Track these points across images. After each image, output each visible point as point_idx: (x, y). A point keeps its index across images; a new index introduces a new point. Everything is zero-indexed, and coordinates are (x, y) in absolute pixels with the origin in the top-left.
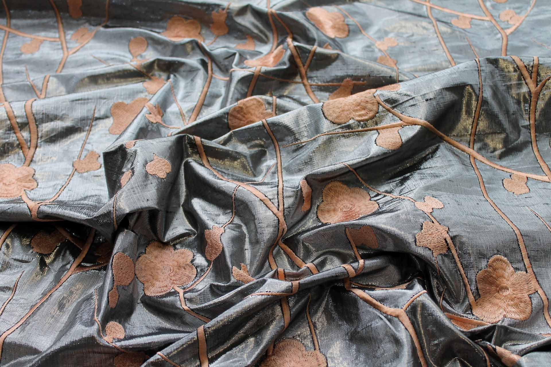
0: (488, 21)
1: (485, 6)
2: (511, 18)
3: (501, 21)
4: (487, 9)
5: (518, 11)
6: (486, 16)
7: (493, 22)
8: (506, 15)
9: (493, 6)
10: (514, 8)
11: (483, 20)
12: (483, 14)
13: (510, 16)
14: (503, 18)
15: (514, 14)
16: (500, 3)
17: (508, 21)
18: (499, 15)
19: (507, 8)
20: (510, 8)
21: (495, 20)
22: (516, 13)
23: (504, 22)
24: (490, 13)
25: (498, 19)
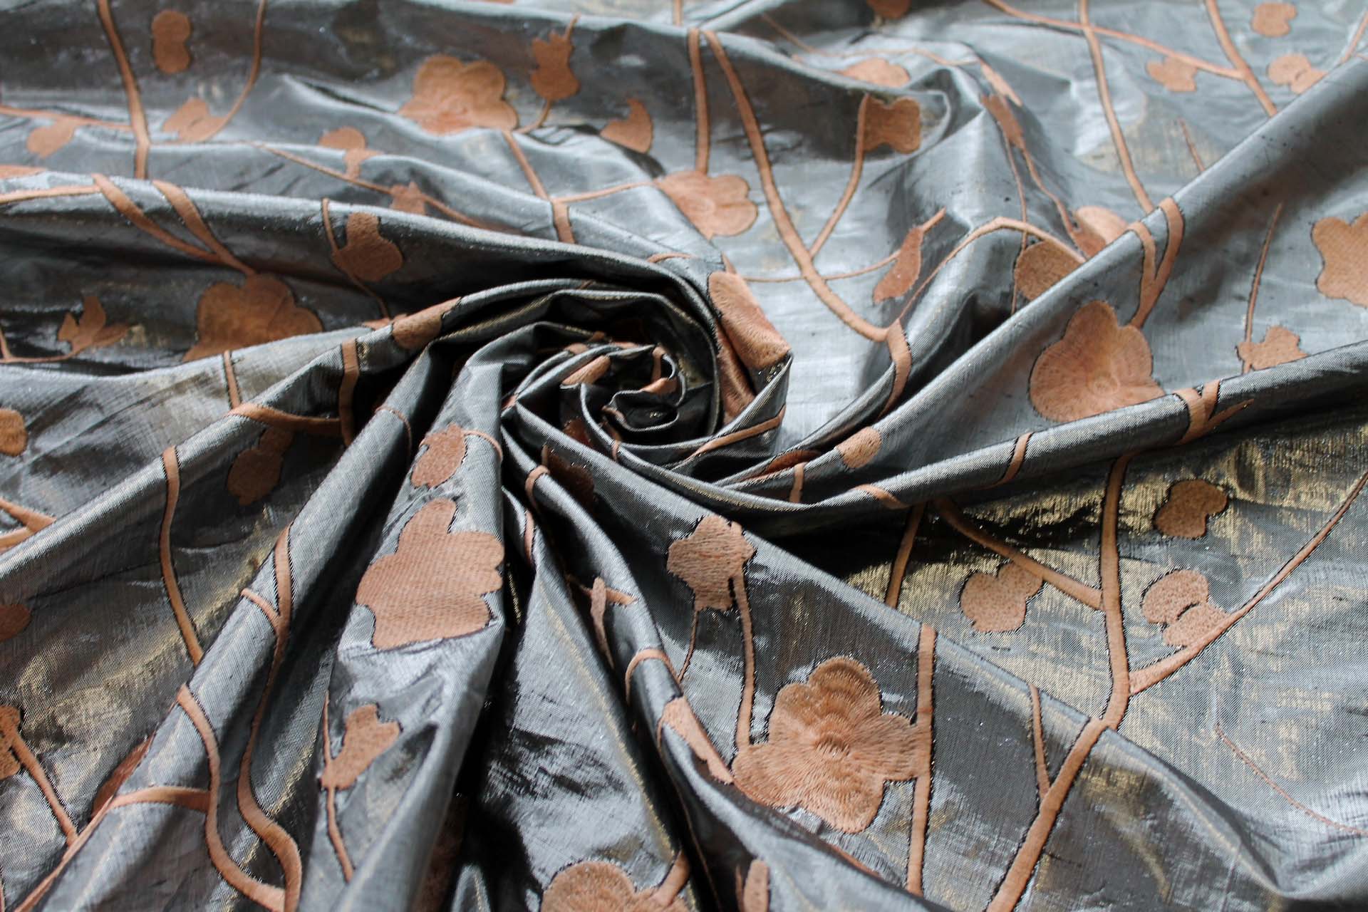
0: (1239, 80)
1: (1232, 43)
2: (1297, 77)
3: (1272, 84)
4: (1237, 51)
5: (1318, 58)
6: (1235, 68)
7: (1252, 83)
8: (1286, 67)
9: (1254, 45)
10: (1306, 52)
11: (1226, 76)
12: (1225, 60)
13: (1296, 71)
14: (1278, 75)
15: (1308, 66)
16: (1271, 37)
17: (1289, 84)
18: (1268, 67)
19: (1289, 52)
20: (1296, 50)
21: (1257, 80)
22: (1313, 65)
23: (1280, 85)
24: (1244, 61)
25: (1263, 79)
